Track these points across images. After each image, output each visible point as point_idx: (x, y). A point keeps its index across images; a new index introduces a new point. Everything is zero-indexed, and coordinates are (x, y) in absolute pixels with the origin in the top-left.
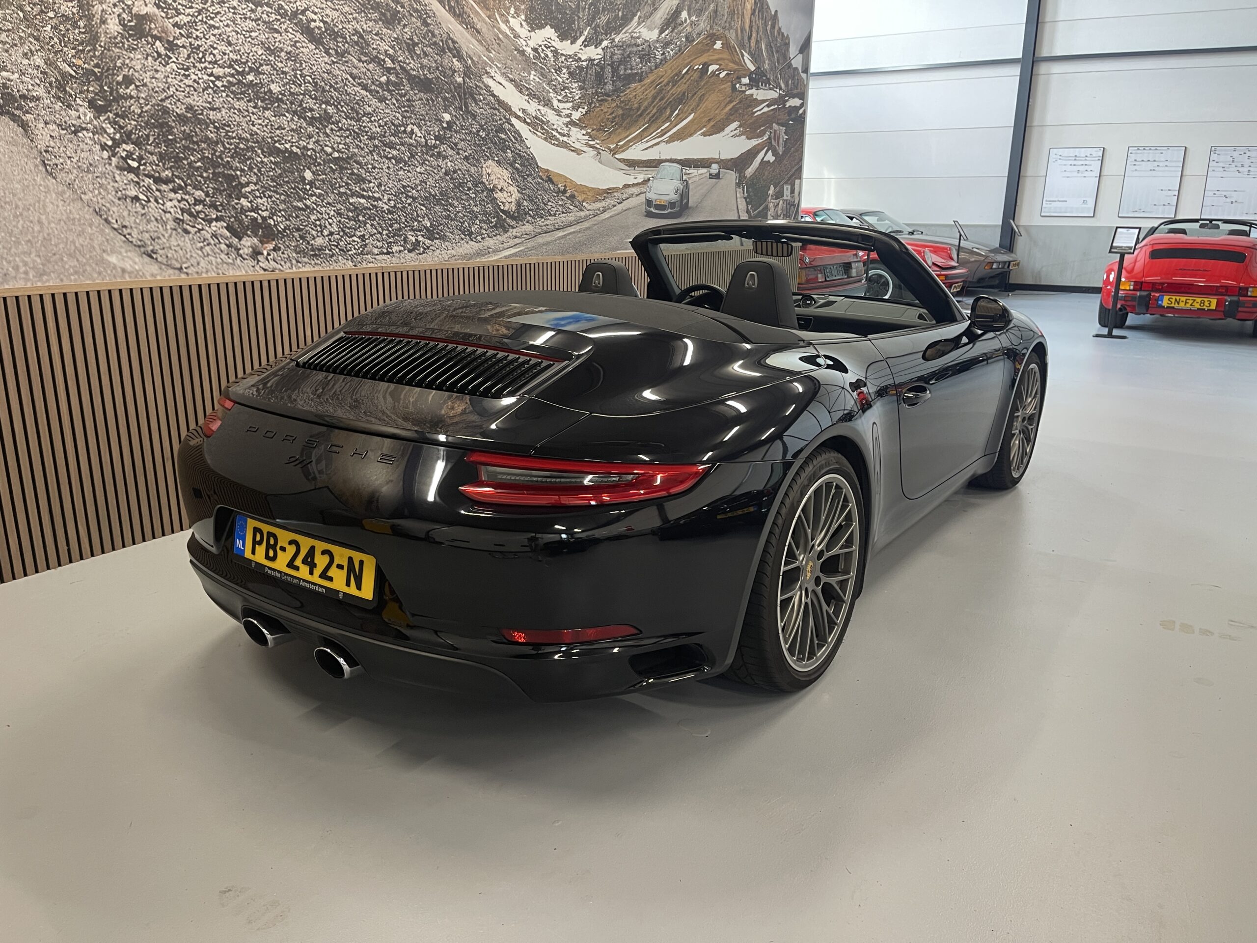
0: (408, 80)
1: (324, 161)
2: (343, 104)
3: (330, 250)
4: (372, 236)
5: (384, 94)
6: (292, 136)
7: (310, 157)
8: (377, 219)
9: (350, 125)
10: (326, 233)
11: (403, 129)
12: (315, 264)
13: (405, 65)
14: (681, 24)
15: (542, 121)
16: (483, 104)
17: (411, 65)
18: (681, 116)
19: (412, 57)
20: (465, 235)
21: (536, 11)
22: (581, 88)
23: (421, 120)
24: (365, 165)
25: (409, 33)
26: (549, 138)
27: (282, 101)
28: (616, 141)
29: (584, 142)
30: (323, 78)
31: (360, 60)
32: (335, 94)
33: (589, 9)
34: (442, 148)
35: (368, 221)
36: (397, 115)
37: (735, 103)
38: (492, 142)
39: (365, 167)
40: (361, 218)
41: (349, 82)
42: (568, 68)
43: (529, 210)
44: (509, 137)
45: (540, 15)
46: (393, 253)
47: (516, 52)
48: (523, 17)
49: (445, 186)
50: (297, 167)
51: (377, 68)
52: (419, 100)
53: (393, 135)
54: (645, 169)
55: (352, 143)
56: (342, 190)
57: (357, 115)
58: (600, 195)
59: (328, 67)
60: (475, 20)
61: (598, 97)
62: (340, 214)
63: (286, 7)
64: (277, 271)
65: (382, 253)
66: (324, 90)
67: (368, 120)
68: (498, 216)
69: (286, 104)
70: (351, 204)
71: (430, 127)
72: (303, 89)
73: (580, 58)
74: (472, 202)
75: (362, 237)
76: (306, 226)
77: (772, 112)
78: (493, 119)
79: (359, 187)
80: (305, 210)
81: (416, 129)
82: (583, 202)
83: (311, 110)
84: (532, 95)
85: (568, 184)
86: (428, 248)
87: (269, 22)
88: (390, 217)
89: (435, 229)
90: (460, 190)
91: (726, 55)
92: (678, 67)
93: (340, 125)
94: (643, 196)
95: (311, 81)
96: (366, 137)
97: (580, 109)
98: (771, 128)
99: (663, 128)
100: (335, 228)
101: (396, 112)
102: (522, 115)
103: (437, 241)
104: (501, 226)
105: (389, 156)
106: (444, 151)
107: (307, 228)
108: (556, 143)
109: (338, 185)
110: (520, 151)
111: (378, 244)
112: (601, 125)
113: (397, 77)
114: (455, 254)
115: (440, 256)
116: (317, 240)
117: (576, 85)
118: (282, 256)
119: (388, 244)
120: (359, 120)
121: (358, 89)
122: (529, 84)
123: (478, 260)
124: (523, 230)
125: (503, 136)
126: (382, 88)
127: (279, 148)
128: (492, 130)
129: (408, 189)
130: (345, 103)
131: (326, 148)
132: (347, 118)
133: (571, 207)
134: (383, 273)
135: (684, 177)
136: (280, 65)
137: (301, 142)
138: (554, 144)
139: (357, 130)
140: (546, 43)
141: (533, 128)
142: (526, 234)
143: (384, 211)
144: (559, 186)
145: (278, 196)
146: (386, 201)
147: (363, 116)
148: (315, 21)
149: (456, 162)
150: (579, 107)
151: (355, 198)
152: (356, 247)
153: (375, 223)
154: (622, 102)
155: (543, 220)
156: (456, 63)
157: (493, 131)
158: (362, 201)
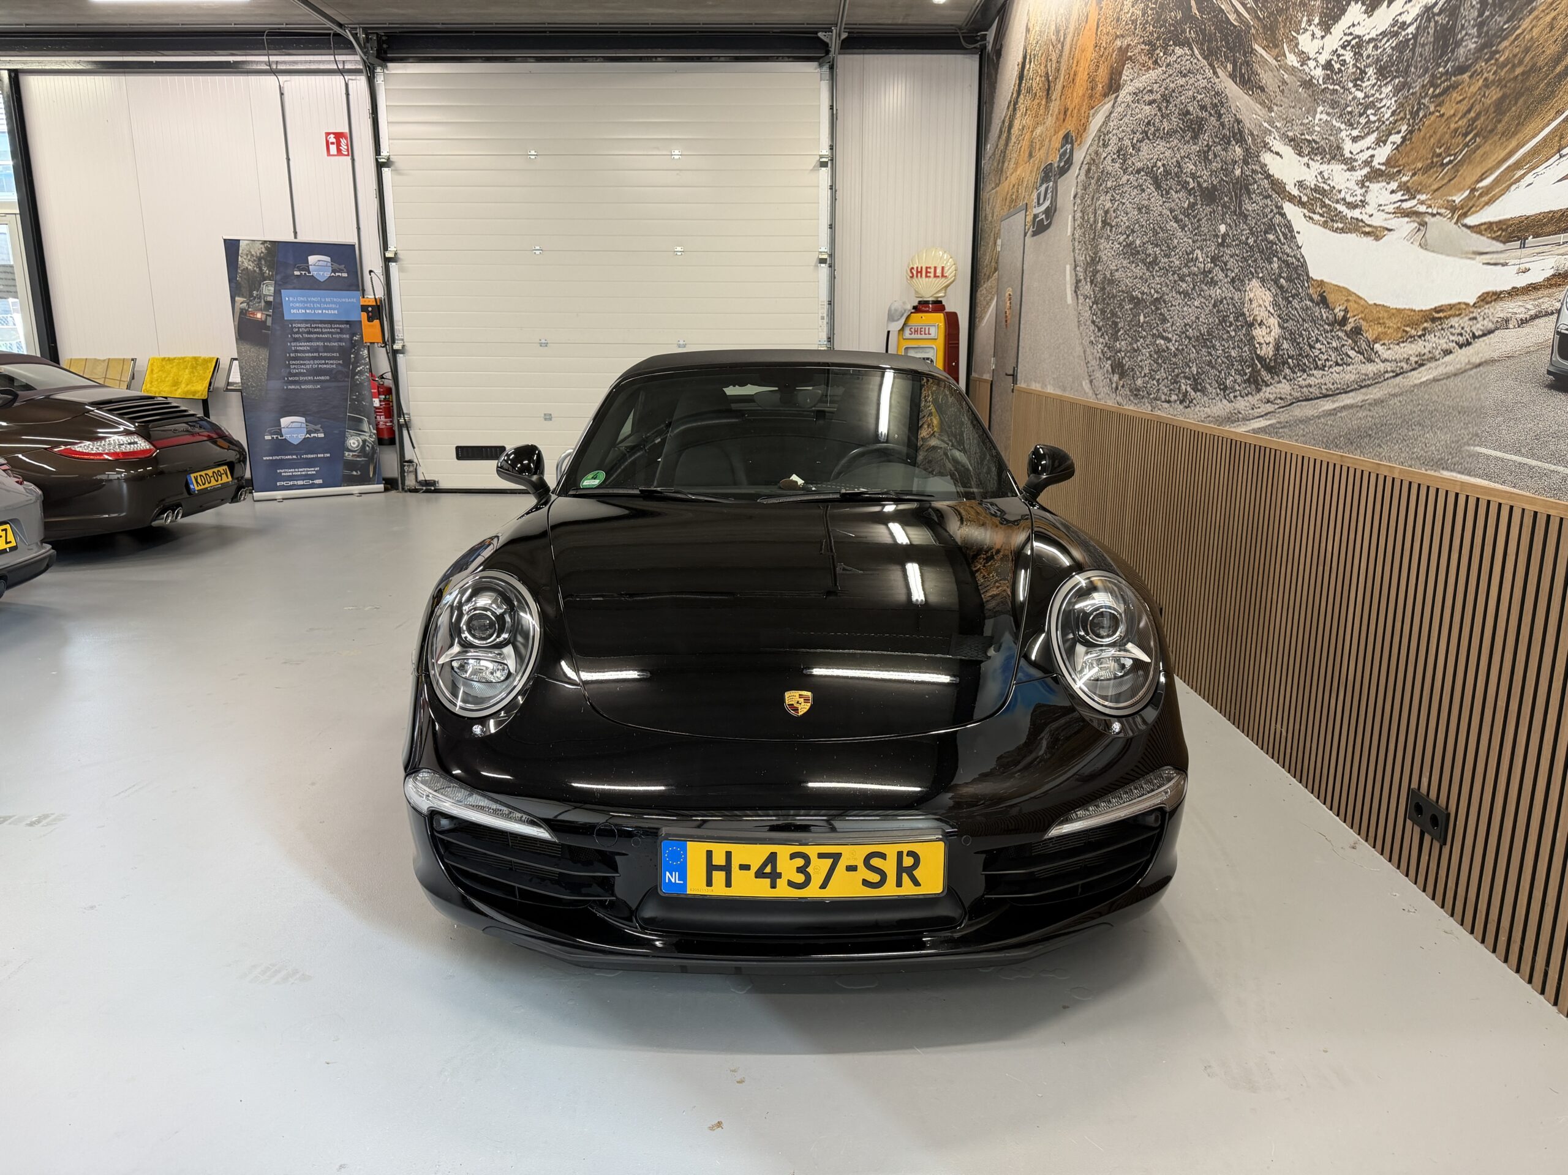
0: (1200, 196)
1: (1150, 303)
3: (1144, 392)
4: (1163, 380)
5: (1185, 222)
6: (1140, 283)
7: (1145, 301)
8: (1168, 362)
9: (1165, 263)
10: (1143, 375)
11: (1191, 256)
13: (1200, 180)
15: (1323, 192)
16: (1257, 194)
17: (1205, 177)
19: (1206, 166)
20: (1220, 390)
23: (1204, 241)
26: (1332, 220)
27: (1138, 251)
28: (1475, 178)
29: (1391, 208)
30: (1157, 222)
31: (1176, 192)
32: (1161, 235)
34: (1214, 271)
35: (1163, 365)
36: (1190, 241)
38: (1259, 249)
39: (1168, 306)
41: (1169, 218)
42: (1378, 60)
47: (1300, 90)
49: (1212, 322)
50: (1139, 311)
51: (1184, 194)
52: (1205, 216)
53: (1185, 266)
54: (1561, 238)
55: (1164, 282)
56: (1155, 332)
59: (1161, 209)
62: (1152, 357)
63: (1149, 165)
65: (1166, 401)
66: (1157, 234)
67: (1174, 254)
68: (1253, 365)
70: (1157, 346)
71: (1208, 247)
72: (1148, 237)
73: (1404, 26)
74: (1230, 342)
75: (1159, 382)
76: (1137, 366)
78: (1263, 214)
79: (1163, 327)
80: (1137, 352)
81: (1200, 255)
82: (1375, 341)
83: (1150, 255)
84: (1312, 151)
85: (1352, 306)
86: (1192, 400)
87: (1141, 185)
89: (1198, 378)
90: (1222, 327)
96: (1171, 273)
97: (1390, 139)
101: (1189, 238)
102: (1297, 193)
103: (1198, 393)
104: (1255, 383)
105: (1181, 291)
106: (1216, 275)
109: (1154, 327)
111: (1166, 390)
112: (1434, 155)
113: (1194, 196)
114: (1210, 413)
115: (1199, 414)
116: (1139, 380)
117: (1390, 88)
118: (1125, 392)
119: (1170, 391)
120: (1170, 256)
121: (1173, 223)
122: (1311, 133)
124: (1278, 391)
125: (1271, 237)
127: (1134, 296)
128: (1261, 231)
129: (1188, 328)
130: (1165, 242)
131: (1152, 291)
132: (1165, 256)
133: (1352, 353)
136: (1142, 220)
137: (1143, 288)
138: (1335, 231)
139: (1168, 268)
141: (1309, 211)
142: (1281, 399)
143: (1172, 354)
144: (1337, 310)
146: (1173, 342)
147: (1172, 251)
148: (1159, 168)
149: (1224, 289)
150: (1390, 134)
151: (1160, 339)
152: (1155, 392)
155: (1305, 376)
156: (1238, 150)
157: (1262, 233)
158: (1162, 342)
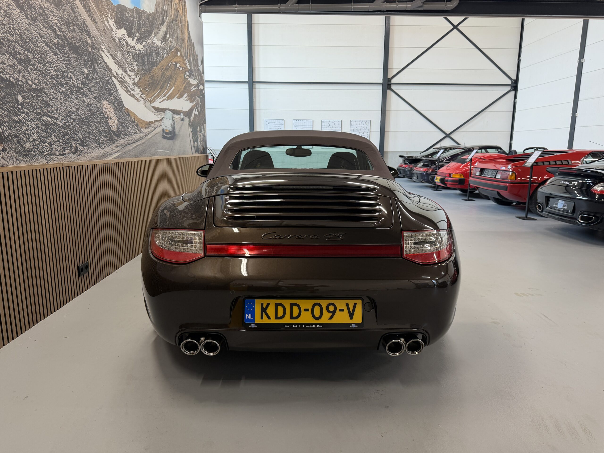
0: (67, 44)
1: (28, 89)
2: (36, 53)
3: (34, 152)
4: (55, 142)
5: (56, 51)
6: (10, 69)
7: (20, 86)
8: (57, 132)
9: (41, 68)
10: (31, 140)
11: (66, 74)
12: (27, 161)
13: (65, 35)
14: (167, 41)
15: (124, 81)
16: (101, 66)
17: (68, 35)
18: (170, 87)
19: (68, 30)
20: (97, 144)
21: (118, 18)
22: (137, 65)
23: (74, 70)
24: (49, 95)
25: (66, 15)
26: (127, 91)
27: (3, 44)
28: (150, 96)
29: (140, 95)
30: (25, 33)
31: (44, 26)
32: (32, 45)
33: (137, 23)
34: (85, 89)
35: (53, 133)
36: (64, 65)
37: (185, 84)
38: (105, 89)
39: (49, 97)
40: (49, 130)
41: (39, 39)
42: (132, 53)
43: (122, 131)
44: (112, 88)
45: (120, 21)
46: (65, 154)
47: (112, 39)
48: (114, 20)
49: (87, 114)
50: (13, 92)
51: (52, 33)
52: (73, 58)
53: (62, 78)
54: (161, 113)
55: (42, 80)
56: (38, 111)
57: (44, 62)
58: (147, 125)
59: (28, 27)
60: (95, 16)
61: (143, 71)
62: (38, 127)
64: (5, 166)
65: (60, 155)
66: (26, 42)
67: (49, 66)
68: (110, 134)
69: (5, 47)
70: (43, 121)
71: (79, 76)
72: (15, 38)
73: (136, 49)
74: (99, 124)
75: (50, 143)
76: (20, 134)
77: (196, 91)
78: (105, 77)
79: (47, 109)
80: (19, 123)
81: (73, 76)
82: (141, 128)
83: (20, 54)
84: (120, 66)
85: (135, 117)
86: (82, 151)
88: (63, 131)
89: (84, 140)
90: (94, 116)
91: (181, 60)
92: (168, 61)
93: (35, 66)
94: (161, 126)
95: (19, 34)
96: (49, 77)
97: (137, 77)
98: (196, 98)
99: (165, 92)
100: (36, 137)
101: (63, 63)
102: (116, 76)
103: (85, 147)
104: (112, 140)
105: (61, 91)
106: (86, 91)
107: (21, 136)
108: (130, 94)
109: (36, 107)
110: (116, 96)
111: (58, 148)
112: (145, 87)
113: (62, 41)
114: (94, 156)
115: (87, 157)
116: (26, 144)
117: (135, 63)
118: (8, 155)
119: (63, 148)
120: (44, 65)
121: (43, 44)
122: (118, 59)
123: (103, 160)
124: (120, 143)
125: (110, 87)
126: (55, 46)
127: (2, 77)
129: (71, 113)
130: (37, 53)
131: (29, 81)
132: (39, 62)
133: (137, 131)
134: (63, 167)
135: (173, 119)
137: (15, 75)
139: (44, 72)
140: (123, 37)
141: (121, 84)
142: (122, 145)
143: (60, 127)
144: (132, 118)
145: (3, 112)
146: (60, 120)
147: (47, 63)
149: (91, 99)
151: (45, 116)
152: (48, 151)
153: (56, 134)
154: (151, 76)
155: (127, 137)
156: (88, 39)
157: (105, 83)
158: (49, 119)
